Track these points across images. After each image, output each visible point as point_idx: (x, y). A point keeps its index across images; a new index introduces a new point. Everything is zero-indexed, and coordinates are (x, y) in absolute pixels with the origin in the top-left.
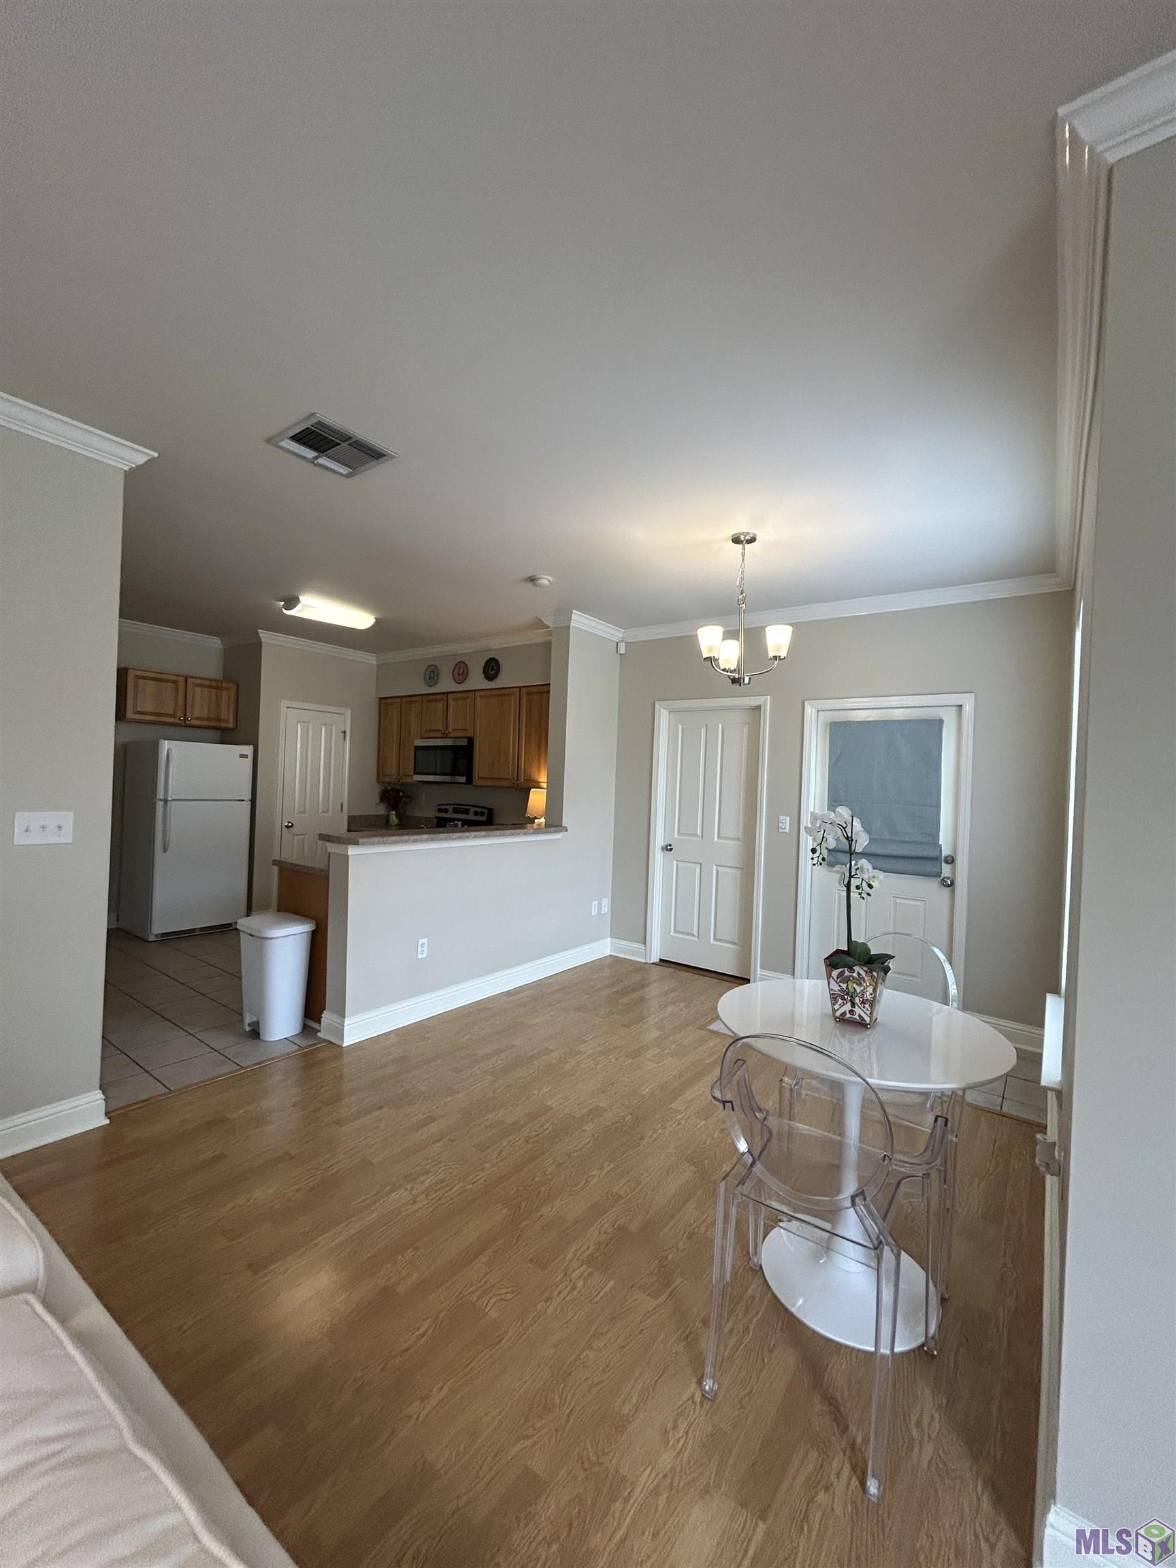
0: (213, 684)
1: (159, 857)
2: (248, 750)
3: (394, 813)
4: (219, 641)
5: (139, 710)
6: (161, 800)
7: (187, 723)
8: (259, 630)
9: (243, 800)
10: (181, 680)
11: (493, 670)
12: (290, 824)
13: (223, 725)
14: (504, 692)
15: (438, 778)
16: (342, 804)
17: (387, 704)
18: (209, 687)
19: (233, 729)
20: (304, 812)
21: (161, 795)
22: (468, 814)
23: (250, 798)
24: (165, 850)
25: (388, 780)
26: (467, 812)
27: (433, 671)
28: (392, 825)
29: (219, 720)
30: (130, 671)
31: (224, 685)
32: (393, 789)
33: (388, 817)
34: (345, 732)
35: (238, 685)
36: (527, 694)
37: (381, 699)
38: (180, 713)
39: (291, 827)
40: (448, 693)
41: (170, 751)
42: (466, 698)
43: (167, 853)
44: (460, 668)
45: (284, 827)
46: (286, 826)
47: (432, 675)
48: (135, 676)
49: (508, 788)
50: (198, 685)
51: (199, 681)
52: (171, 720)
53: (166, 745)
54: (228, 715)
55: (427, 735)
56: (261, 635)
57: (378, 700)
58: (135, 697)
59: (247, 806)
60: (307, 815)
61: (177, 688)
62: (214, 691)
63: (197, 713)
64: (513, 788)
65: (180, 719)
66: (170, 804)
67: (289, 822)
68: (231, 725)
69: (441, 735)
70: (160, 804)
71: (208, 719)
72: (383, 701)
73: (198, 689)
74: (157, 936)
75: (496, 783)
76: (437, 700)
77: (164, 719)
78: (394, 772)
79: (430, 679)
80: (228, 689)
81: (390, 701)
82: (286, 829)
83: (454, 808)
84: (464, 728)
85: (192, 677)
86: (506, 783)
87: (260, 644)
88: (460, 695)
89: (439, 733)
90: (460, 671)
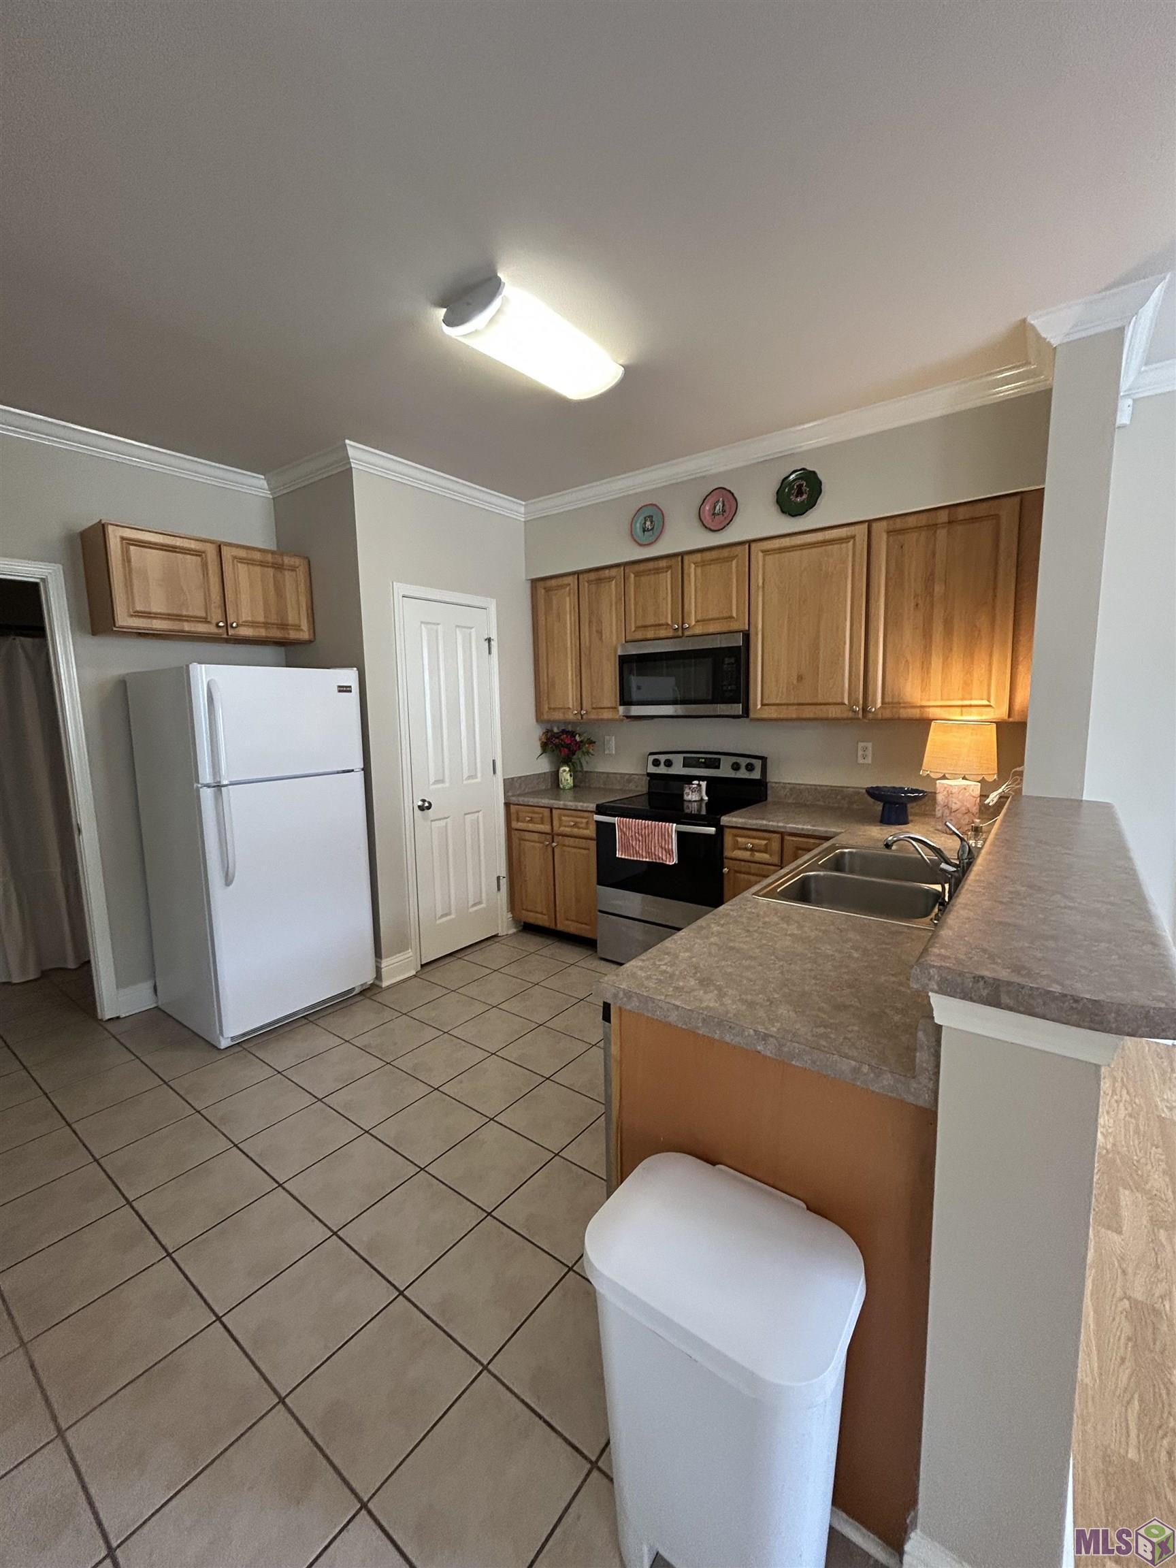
0: (269, 558)
1: (221, 898)
2: (349, 676)
3: (567, 769)
4: (264, 484)
5: (138, 609)
6: (208, 786)
7: (231, 632)
8: (347, 441)
9: (353, 771)
10: (211, 551)
11: (800, 493)
12: (427, 804)
13: (293, 635)
14: (828, 538)
15: (668, 710)
16: (494, 761)
17: (547, 590)
18: (262, 564)
19: (310, 642)
20: (442, 781)
21: (206, 776)
22: (718, 767)
23: (362, 767)
24: (228, 881)
25: (558, 716)
26: (715, 764)
27: (651, 517)
28: (564, 789)
29: (283, 626)
30: (110, 529)
31: (287, 560)
32: (563, 732)
33: (556, 775)
34: (489, 640)
35: (309, 562)
36: (888, 532)
37: (534, 582)
38: (216, 615)
39: (429, 808)
40: (682, 555)
41: (212, 687)
42: (729, 559)
43: (231, 887)
44: (718, 502)
45: (416, 808)
46: (419, 807)
47: (648, 523)
48: (123, 539)
49: (836, 720)
50: (242, 560)
51: (242, 553)
52: (201, 628)
53: (203, 675)
54: (299, 618)
55: (639, 635)
56: (351, 452)
57: (528, 585)
58: (129, 584)
59: (359, 777)
60: (447, 785)
61: (205, 566)
62: (271, 571)
63: (245, 616)
64: (853, 720)
65: (217, 626)
66: (228, 791)
67: (424, 801)
68: (305, 635)
69: (671, 634)
70: (207, 795)
71: (266, 625)
72: (541, 584)
73: (242, 569)
74: (232, 1039)
75: (808, 712)
76: (658, 571)
77: (187, 627)
78: (571, 702)
79: (644, 531)
80: (293, 569)
81: (553, 582)
82: (420, 812)
83: (684, 758)
84: (725, 615)
85: (230, 545)
86: (833, 712)
87: (349, 472)
88: (714, 554)
89: (666, 629)
90: (717, 508)
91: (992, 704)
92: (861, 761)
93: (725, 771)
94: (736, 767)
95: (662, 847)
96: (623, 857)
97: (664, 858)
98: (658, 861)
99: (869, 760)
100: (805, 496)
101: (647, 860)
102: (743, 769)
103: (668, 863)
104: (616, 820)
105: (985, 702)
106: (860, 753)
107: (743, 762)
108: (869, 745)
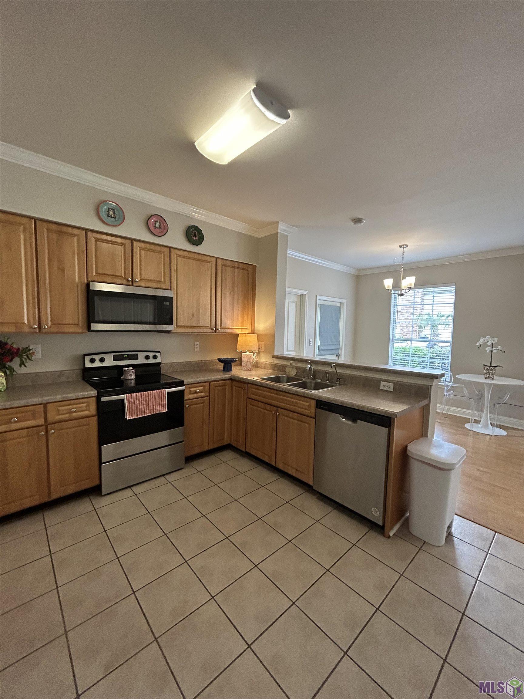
11: (195, 236)
22: (137, 359)
25: (8, 329)
26: (135, 357)
27: (113, 209)
36: (223, 264)
40: (132, 240)
42: (160, 252)
44: (157, 221)
47: (111, 213)
76: (114, 243)
79: (108, 216)
83: (114, 355)
84: (158, 279)
86: (205, 330)
88: (152, 247)
89: (121, 279)
90: (157, 224)
91: (248, 328)
92: (195, 350)
93: (141, 360)
94: (147, 357)
95: (159, 404)
96: (131, 418)
97: (161, 410)
98: (157, 413)
99: (198, 349)
100: (197, 238)
101: (150, 414)
102: (151, 358)
103: (163, 412)
104: (124, 396)
105: (246, 328)
106: (195, 346)
107: (151, 355)
108: (198, 343)
